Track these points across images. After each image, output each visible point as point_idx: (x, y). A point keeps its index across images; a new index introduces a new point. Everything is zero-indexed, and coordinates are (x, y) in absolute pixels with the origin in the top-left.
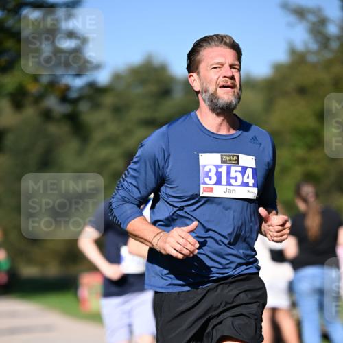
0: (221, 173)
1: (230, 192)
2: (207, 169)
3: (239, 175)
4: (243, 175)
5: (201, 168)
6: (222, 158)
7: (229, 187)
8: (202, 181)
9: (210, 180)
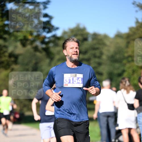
0: (70, 80)
3: (76, 80)
7: (73, 84)
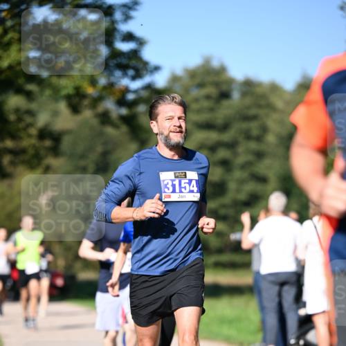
0: (175, 185)
1: (182, 197)
2: (166, 182)
4: (190, 185)
5: (162, 182)
6: (175, 175)
8: (163, 191)
9: (169, 189)
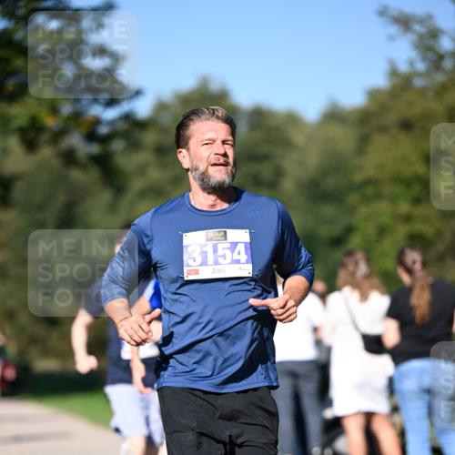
1: (218, 271)
2: (190, 249)
4: (233, 252)
5: (184, 249)
6: (207, 236)
8: (185, 263)
9: (195, 261)
